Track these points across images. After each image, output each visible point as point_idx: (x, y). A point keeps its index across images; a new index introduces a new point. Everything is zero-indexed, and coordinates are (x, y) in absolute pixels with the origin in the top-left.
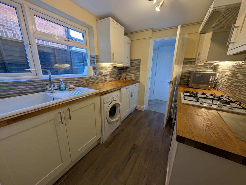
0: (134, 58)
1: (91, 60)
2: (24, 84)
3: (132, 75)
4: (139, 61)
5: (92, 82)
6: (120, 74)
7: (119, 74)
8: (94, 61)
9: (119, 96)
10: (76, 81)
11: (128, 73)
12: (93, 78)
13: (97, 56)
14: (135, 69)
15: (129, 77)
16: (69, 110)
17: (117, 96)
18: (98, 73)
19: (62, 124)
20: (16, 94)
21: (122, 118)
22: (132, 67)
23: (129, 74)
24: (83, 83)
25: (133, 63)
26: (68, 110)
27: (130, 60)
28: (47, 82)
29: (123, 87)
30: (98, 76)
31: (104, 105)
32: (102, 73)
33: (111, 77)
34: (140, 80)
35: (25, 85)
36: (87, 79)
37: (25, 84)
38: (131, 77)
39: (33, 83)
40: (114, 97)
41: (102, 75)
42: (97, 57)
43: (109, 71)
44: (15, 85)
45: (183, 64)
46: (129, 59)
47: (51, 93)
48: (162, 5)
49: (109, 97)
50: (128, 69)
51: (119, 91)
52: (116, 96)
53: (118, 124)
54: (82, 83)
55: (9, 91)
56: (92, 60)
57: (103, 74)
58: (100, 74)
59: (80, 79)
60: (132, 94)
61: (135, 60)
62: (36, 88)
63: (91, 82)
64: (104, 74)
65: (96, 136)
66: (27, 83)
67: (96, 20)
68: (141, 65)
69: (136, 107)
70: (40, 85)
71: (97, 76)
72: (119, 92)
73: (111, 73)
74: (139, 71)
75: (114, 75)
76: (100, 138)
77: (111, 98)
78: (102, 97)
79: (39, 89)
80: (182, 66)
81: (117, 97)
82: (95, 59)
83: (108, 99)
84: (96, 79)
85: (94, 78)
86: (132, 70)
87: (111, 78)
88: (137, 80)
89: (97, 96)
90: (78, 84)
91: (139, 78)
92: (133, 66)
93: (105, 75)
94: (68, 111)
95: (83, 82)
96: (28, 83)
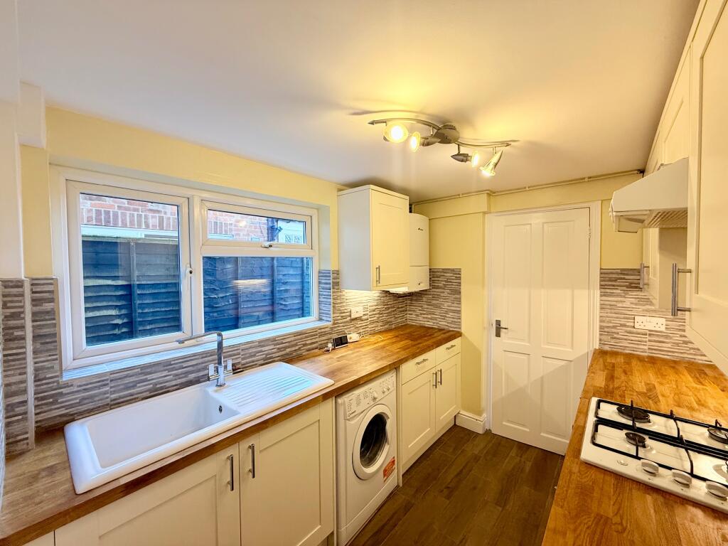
0: (441, 264)
1: (320, 283)
2: (164, 366)
3: (438, 311)
4: (457, 273)
5: (320, 343)
6: (402, 307)
7: (398, 308)
8: (328, 286)
9: (393, 388)
10: (278, 346)
11: (426, 306)
12: (323, 330)
13: (337, 272)
14: (446, 294)
15: (429, 316)
16: (252, 447)
17: (388, 389)
18: (338, 315)
19: (232, 489)
20: (145, 391)
21: (404, 462)
22: (434, 288)
23: (427, 309)
24: (297, 348)
25: (439, 277)
26: (250, 447)
27: (430, 269)
28: (211, 355)
29: (406, 361)
30: (337, 323)
31: (345, 422)
32: (348, 314)
33: (373, 322)
34: (463, 330)
35: (165, 370)
36: (306, 337)
37: (165, 368)
38: (435, 319)
39: (183, 362)
40: (376, 395)
41: (349, 318)
42: (335, 275)
43: (369, 304)
44: (148, 370)
45: (601, 285)
46: (428, 267)
47: (217, 385)
48: (496, 164)
49: (362, 397)
50: (426, 294)
51: (394, 375)
52: (384, 392)
53: (394, 480)
54: (294, 349)
55: (134, 386)
56: (323, 281)
57: (350, 316)
58: (342, 317)
59: (289, 340)
60: (438, 379)
61: (445, 271)
62: (187, 373)
63: (317, 342)
64: (353, 317)
65: (320, 526)
66: (171, 365)
67: (336, 190)
68: (462, 284)
69: (455, 417)
70: (197, 364)
71: (334, 324)
72: (394, 378)
73: (374, 311)
74: (459, 301)
75: (382, 314)
76: (332, 533)
77: (369, 400)
78: (340, 401)
79: (192, 376)
80: (598, 292)
81: (386, 393)
82: (331, 281)
83: (358, 404)
84: (330, 334)
85: (326, 330)
86: (436, 297)
87: (373, 326)
88: (452, 328)
89: (328, 401)
90: (283, 353)
91: (460, 322)
92: (438, 287)
93: (356, 319)
94: (250, 450)
95: (296, 345)
96: (172, 362)
